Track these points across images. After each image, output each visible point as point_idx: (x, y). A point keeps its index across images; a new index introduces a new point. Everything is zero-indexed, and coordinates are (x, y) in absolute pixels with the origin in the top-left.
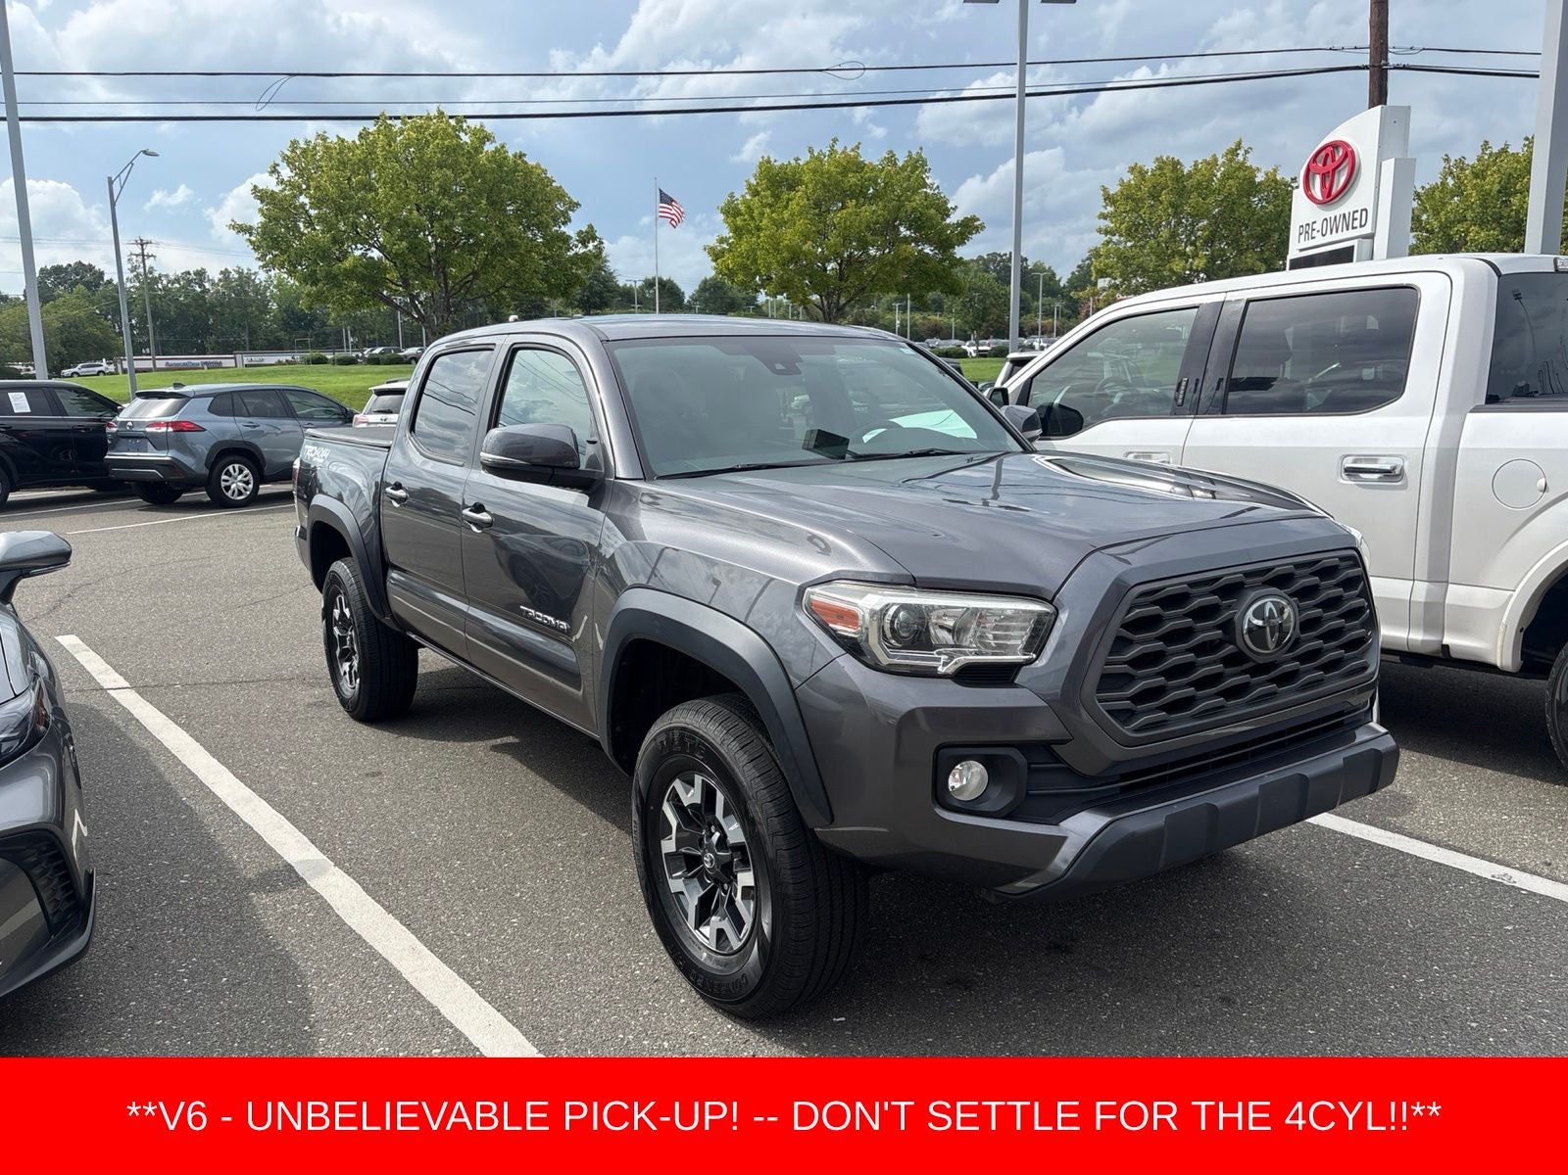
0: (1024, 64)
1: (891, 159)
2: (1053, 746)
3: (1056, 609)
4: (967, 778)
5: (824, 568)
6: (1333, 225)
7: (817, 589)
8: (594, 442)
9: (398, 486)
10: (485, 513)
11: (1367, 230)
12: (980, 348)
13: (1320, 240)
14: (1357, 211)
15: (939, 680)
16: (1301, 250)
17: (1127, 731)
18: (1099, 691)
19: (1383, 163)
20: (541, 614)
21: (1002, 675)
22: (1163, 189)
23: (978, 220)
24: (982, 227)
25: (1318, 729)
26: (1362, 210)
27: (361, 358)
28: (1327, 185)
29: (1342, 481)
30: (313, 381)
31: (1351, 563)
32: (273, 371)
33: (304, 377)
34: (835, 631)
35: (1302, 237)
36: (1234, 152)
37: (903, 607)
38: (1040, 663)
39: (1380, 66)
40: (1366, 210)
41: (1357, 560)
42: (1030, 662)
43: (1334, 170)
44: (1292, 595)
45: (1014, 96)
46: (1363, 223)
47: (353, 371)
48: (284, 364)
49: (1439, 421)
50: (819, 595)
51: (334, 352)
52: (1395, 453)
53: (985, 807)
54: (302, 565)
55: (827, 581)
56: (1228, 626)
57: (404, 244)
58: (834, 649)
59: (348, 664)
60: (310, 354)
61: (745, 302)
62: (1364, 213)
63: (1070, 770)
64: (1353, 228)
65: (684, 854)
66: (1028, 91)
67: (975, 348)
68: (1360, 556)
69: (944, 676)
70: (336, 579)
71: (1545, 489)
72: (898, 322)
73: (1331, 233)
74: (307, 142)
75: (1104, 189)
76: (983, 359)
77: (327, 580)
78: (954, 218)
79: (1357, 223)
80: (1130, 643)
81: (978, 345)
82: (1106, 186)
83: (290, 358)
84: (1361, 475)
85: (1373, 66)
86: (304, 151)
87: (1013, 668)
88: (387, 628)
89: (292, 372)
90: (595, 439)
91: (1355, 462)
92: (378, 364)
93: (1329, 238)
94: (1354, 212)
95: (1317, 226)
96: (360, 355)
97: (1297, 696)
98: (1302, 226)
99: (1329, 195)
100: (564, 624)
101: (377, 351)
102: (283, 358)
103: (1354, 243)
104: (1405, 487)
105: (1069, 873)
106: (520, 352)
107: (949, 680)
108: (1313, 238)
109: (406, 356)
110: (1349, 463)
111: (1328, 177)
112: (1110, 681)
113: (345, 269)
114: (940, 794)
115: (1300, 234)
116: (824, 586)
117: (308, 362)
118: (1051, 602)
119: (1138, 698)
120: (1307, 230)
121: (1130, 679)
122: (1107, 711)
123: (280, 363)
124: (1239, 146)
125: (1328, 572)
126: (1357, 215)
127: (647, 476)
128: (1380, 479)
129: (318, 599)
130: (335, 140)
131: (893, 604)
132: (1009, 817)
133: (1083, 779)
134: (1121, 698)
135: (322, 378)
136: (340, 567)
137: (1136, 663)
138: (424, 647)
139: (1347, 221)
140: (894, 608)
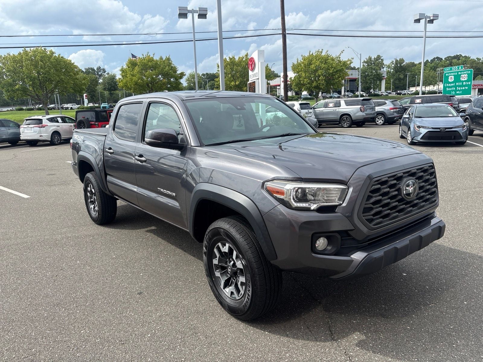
0: (194, 33)
1: (161, 58)
2: (349, 232)
3: (348, 187)
4: (321, 243)
5: (271, 175)
6: (253, 76)
7: (268, 183)
8: (183, 134)
9: (110, 149)
10: (143, 158)
11: (257, 78)
15: (312, 212)
17: (371, 225)
18: (363, 213)
19: (259, 63)
20: (165, 191)
21: (331, 209)
23: (184, 73)
25: (422, 221)
27: (35, 108)
28: (252, 67)
30: (18, 116)
31: (431, 167)
32: (5, 113)
33: (16, 115)
34: (276, 197)
37: (299, 188)
38: (344, 205)
39: (284, 34)
41: (433, 167)
42: (341, 204)
43: (252, 64)
44: (416, 179)
45: (193, 41)
47: (32, 113)
48: (9, 111)
50: (269, 185)
51: (26, 106)
53: (326, 252)
54: (75, 175)
55: (273, 180)
56: (399, 190)
57: (31, 83)
58: (275, 203)
59: (93, 205)
60: (18, 107)
63: (354, 239)
65: (220, 265)
66: (196, 40)
68: (434, 165)
69: (313, 210)
70: (88, 179)
74: (5, 56)
77: (85, 179)
78: (178, 72)
80: (372, 197)
83: (11, 109)
86: (4, 58)
87: (336, 207)
88: (106, 194)
89: (11, 114)
90: (183, 133)
92: (41, 110)
94: (256, 73)
96: (35, 107)
97: (418, 211)
99: (252, 69)
100: (174, 194)
101: (41, 106)
102: (9, 109)
105: (355, 271)
106: (152, 104)
107: (315, 212)
109: (50, 108)
112: (366, 210)
113: (16, 89)
114: (313, 249)
116: (271, 182)
117: (17, 110)
118: (346, 185)
119: (374, 215)
121: (371, 209)
122: (365, 219)
123: (8, 111)
125: (425, 171)
127: (201, 145)
129: (82, 185)
130: (12, 55)
131: (296, 187)
132: (335, 255)
133: (358, 242)
134: (369, 215)
135: (22, 115)
136: (89, 175)
137: (374, 203)
138: (118, 199)
140: (297, 189)
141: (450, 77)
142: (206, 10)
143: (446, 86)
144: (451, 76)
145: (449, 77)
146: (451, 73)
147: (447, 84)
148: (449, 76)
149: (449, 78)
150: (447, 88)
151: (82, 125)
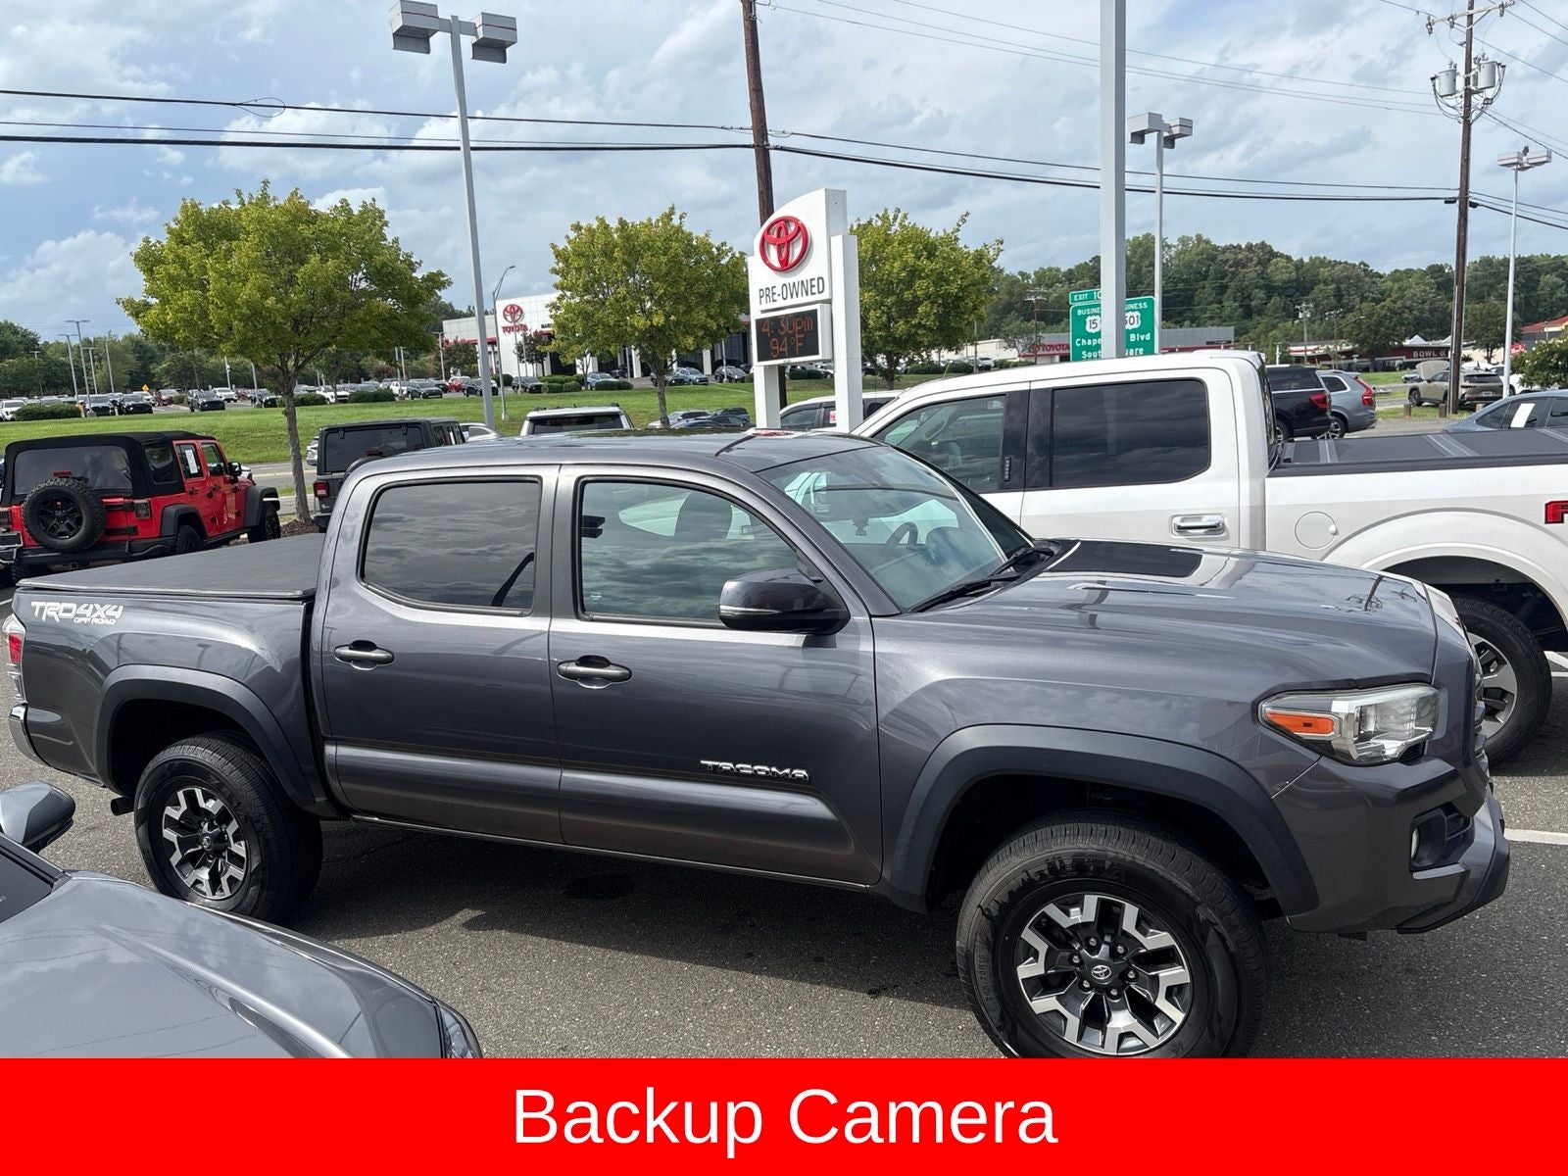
0: (464, 117)
1: (343, 208)
3: (1437, 689)
6: (791, 290)
7: (1271, 704)
9: (365, 646)
10: (611, 667)
11: (825, 296)
12: (339, 393)
13: (780, 303)
14: (814, 279)
15: (1392, 765)
16: (763, 312)
19: (832, 239)
20: (742, 768)
22: (615, 247)
23: (443, 276)
24: (450, 283)
26: (819, 278)
28: (784, 255)
29: (1173, 536)
35: (764, 299)
36: (669, 216)
38: (1438, 735)
39: (763, 146)
40: (822, 279)
42: (1431, 736)
43: (788, 242)
46: (821, 290)
49: (1245, 486)
52: (1215, 512)
55: (1274, 694)
61: (21, 347)
62: (821, 281)
64: (813, 294)
66: (472, 145)
67: (333, 394)
69: (1393, 760)
71: (1336, 533)
72: (228, 367)
73: (792, 297)
75: (554, 247)
76: (343, 405)
78: (419, 273)
79: (815, 290)
81: (335, 390)
82: (555, 243)
84: (1190, 531)
85: (758, 146)
87: (1424, 743)
91: (1182, 521)
93: (790, 302)
94: (811, 280)
95: (778, 290)
98: (761, 290)
99: (787, 264)
100: (804, 773)
103: (817, 307)
104: (1227, 538)
108: (774, 301)
110: (1177, 521)
111: (784, 246)
115: (761, 297)
116: (1276, 700)
118: (1430, 684)
120: (767, 293)
124: (672, 210)
126: (815, 283)
127: (901, 612)
128: (1206, 533)
139: (806, 287)
141: (1089, 318)
142: (509, 25)
143: (1078, 345)
144: (1093, 317)
145: (1088, 320)
146: (1091, 307)
147: (1083, 341)
148: (1086, 316)
149: (1085, 322)
150: (1084, 352)
151: (59, 513)
